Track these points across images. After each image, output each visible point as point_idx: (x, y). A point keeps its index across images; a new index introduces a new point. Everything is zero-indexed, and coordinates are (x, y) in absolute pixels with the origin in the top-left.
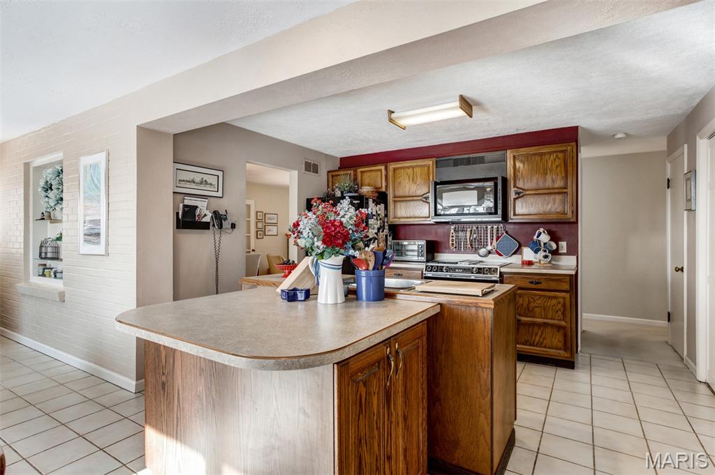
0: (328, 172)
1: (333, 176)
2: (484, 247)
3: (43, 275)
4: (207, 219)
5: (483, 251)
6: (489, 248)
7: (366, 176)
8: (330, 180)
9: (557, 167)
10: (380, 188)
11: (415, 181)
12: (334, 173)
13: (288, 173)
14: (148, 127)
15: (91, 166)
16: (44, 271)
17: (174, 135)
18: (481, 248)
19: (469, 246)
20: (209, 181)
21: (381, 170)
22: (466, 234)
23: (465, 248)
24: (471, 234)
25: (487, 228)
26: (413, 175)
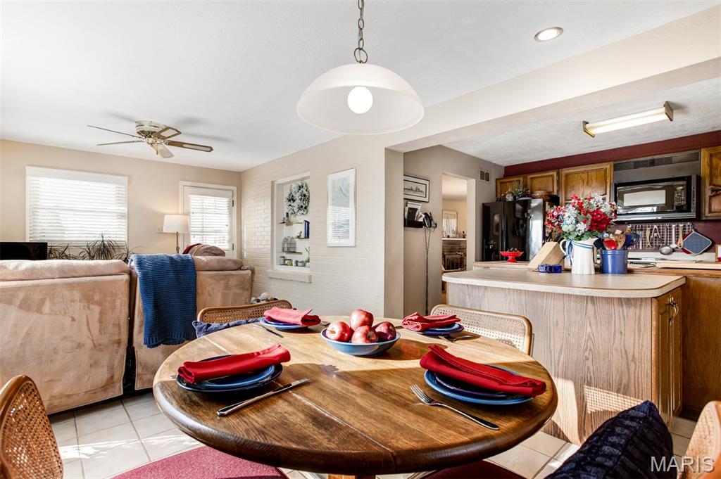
0: (497, 180)
1: (501, 183)
2: (666, 245)
3: (284, 264)
4: (421, 220)
5: (665, 249)
6: (674, 246)
7: (535, 182)
8: (499, 187)
10: (551, 192)
11: (590, 185)
12: (501, 181)
13: (465, 182)
14: (393, 149)
15: (339, 181)
16: (285, 262)
17: (405, 154)
18: (663, 246)
19: (649, 244)
20: (421, 189)
21: (552, 176)
22: (645, 232)
23: (644, 246)
24: (651, 232)
25: (670, 226)
26: (588, 179)
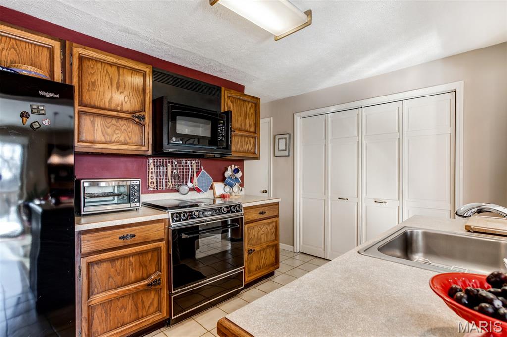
2: (184, 184)
5: (184, 189)
6: (190, 184)
9: (252, 114)
11: (121, 89)
22: (167, 169)
23: (166, 185)
24: (172, 169)
25: (186, 163)
26: (119, 79)
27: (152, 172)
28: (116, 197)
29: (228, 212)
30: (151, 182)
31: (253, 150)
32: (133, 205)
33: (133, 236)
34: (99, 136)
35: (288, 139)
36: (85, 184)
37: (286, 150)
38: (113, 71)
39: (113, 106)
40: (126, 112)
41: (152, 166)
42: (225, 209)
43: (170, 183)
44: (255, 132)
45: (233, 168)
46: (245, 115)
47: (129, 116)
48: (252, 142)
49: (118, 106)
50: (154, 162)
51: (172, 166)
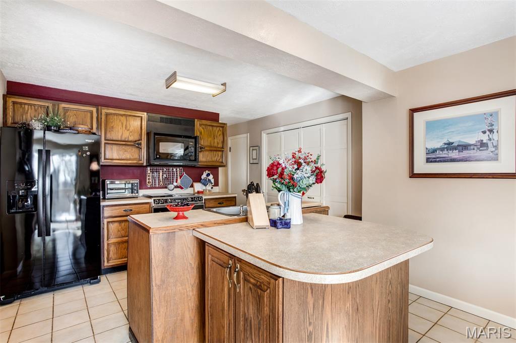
0: (4, 96)
2: (171, 184)
6: (175, 184)
9: (219, 135)
11: (128, 129)
21: (91, 112)
22: (159, 174)
23: (159, 184)
24: (163, 174)
25: (173, 170)
26: (126, 123)
27: (149, 176)
28: (127, 190)
29: (192, 201)
30: (149, 182)
31: (221, 160)
32: (134, 195)
33: (132, 210)
34: (115, 156)
35: (258, 150)
36: (108, 182)
37: (256, 159)
38: (123, 118)
39: (123, 139)
40: (131, 142)
41: (149, 172)
42: (190, 199)
43: (161, 183)
44: (223, 148)
45: (207, 173)
46: (214, 136)
47: (132, 143)
48: (220, 155)
49: (126, 138)
50: (151, 169)
51: (163, 172)
